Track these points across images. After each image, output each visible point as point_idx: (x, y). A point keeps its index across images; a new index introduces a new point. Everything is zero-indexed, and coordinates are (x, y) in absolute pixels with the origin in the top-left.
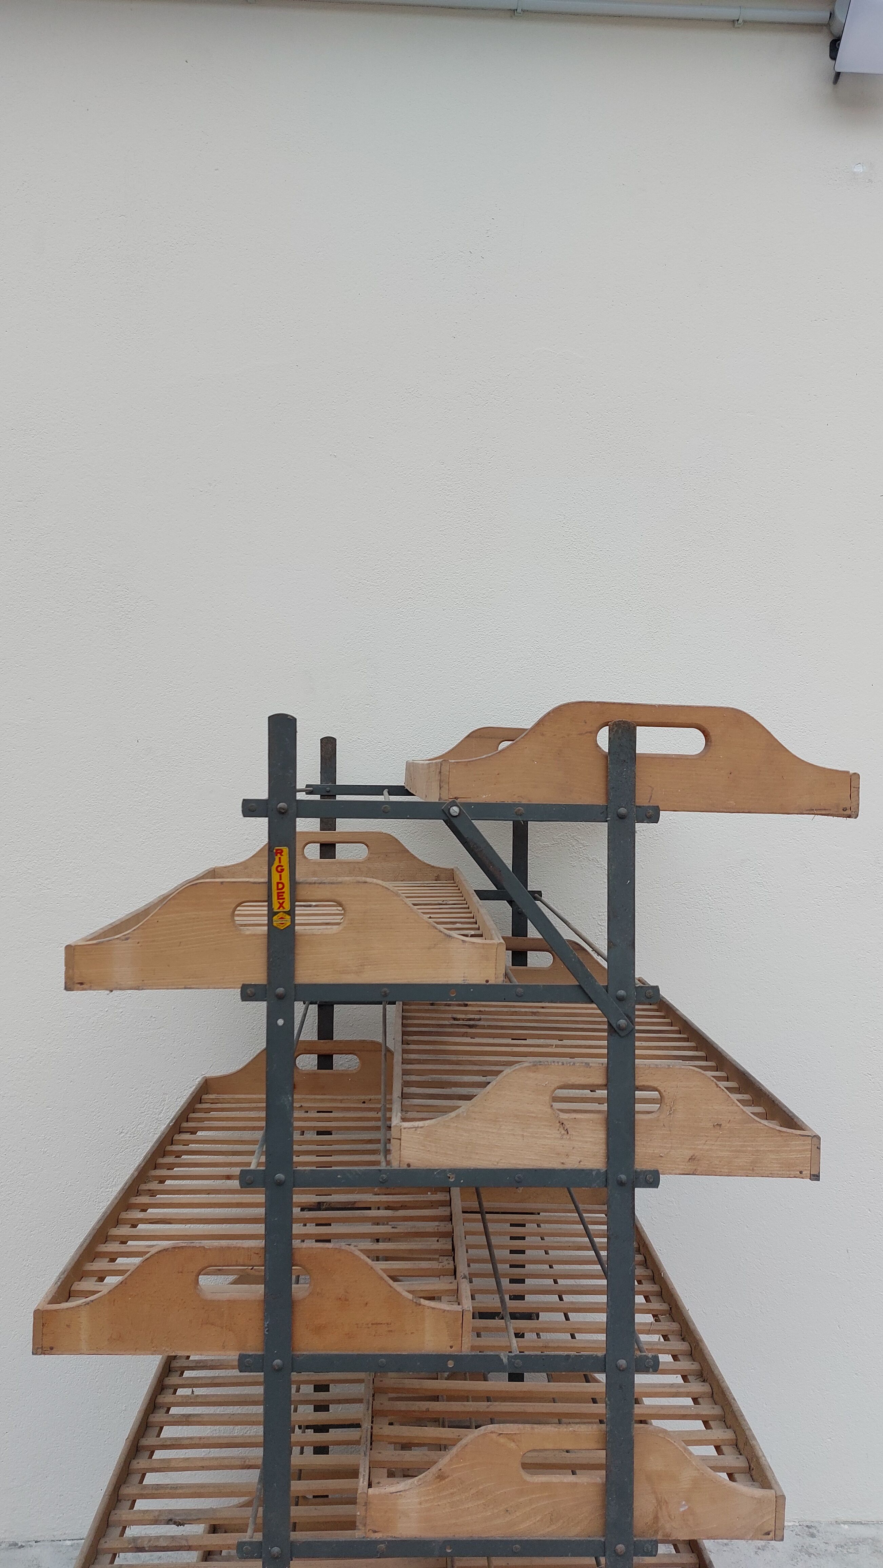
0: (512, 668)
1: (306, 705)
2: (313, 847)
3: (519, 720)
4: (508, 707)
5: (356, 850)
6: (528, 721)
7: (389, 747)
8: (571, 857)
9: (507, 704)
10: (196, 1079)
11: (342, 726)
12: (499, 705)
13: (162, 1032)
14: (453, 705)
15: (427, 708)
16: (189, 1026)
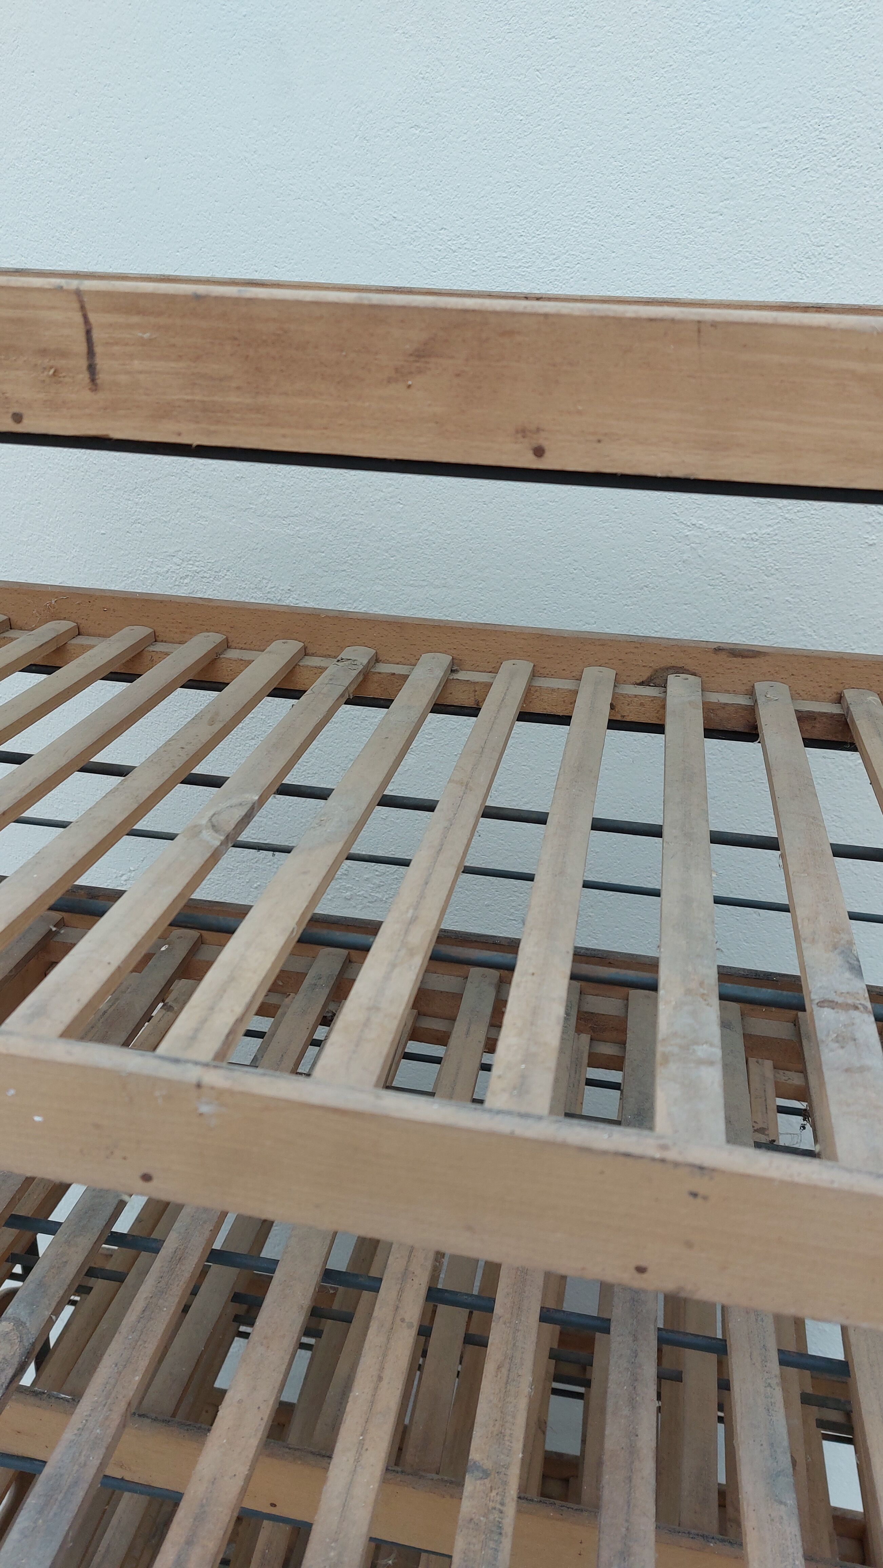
0: (789, 15)
1: (275, 129)
2: (302, 475)
3: (789, 171)
4: (765, 132)
5: (390, 485)
6: (812, 173)
7: (463, 241)
8: (869, 523)
9: (765, 125)
10: (121, 876)
11: (357, 185)
12: (742, 128)
13: (56, 797)
14: (626, 127)
15: (561, 135)
16: (99, 792)
